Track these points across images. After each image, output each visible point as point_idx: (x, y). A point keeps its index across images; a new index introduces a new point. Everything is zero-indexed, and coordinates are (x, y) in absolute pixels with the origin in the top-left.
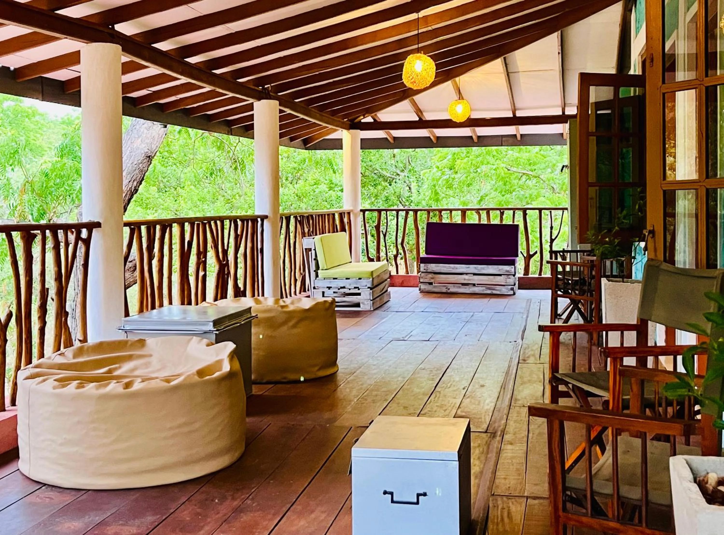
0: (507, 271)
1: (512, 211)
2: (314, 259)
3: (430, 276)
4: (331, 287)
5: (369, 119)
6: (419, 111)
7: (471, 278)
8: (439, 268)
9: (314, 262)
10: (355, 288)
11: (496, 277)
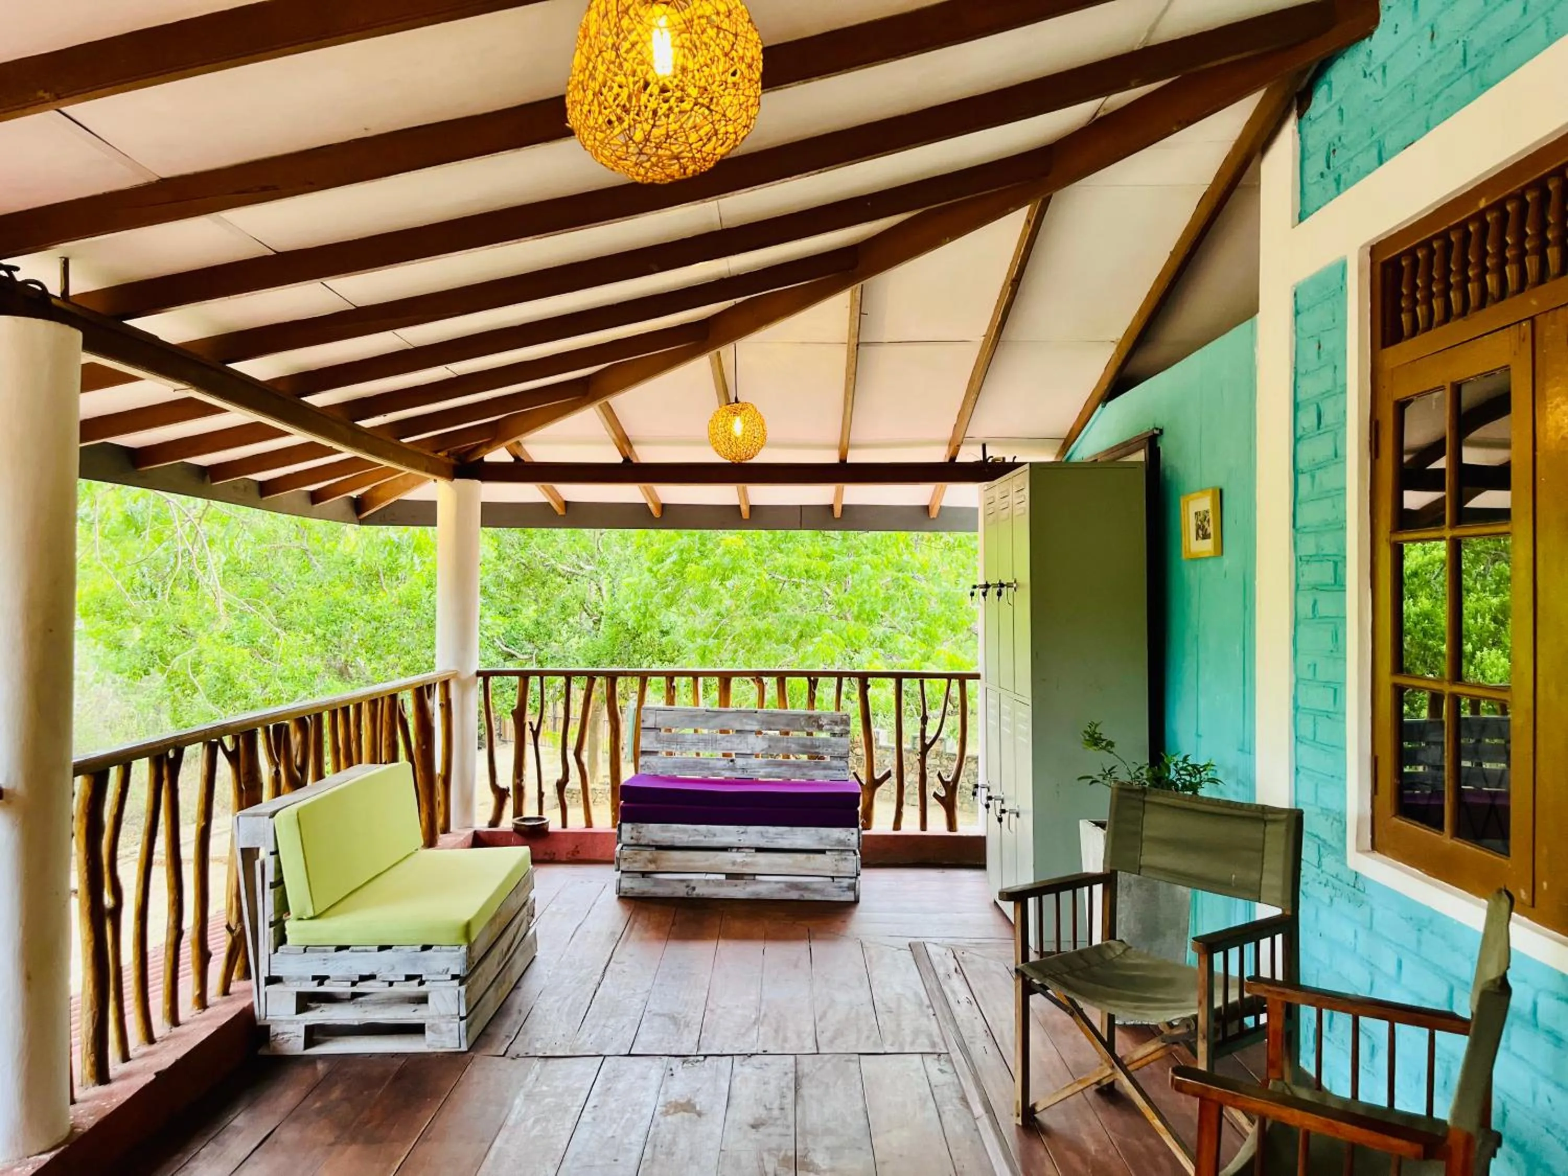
0: (840, 842)
1: (835, 680)
2: (272, 886)
3: (647, 854)
4: (327, 977)
5: (499, 455)
6: (624, 442)
7: (748, 860)
8: (669, 834)
9: (270, 894)
10: (409, 978)
11: (812, 856)
